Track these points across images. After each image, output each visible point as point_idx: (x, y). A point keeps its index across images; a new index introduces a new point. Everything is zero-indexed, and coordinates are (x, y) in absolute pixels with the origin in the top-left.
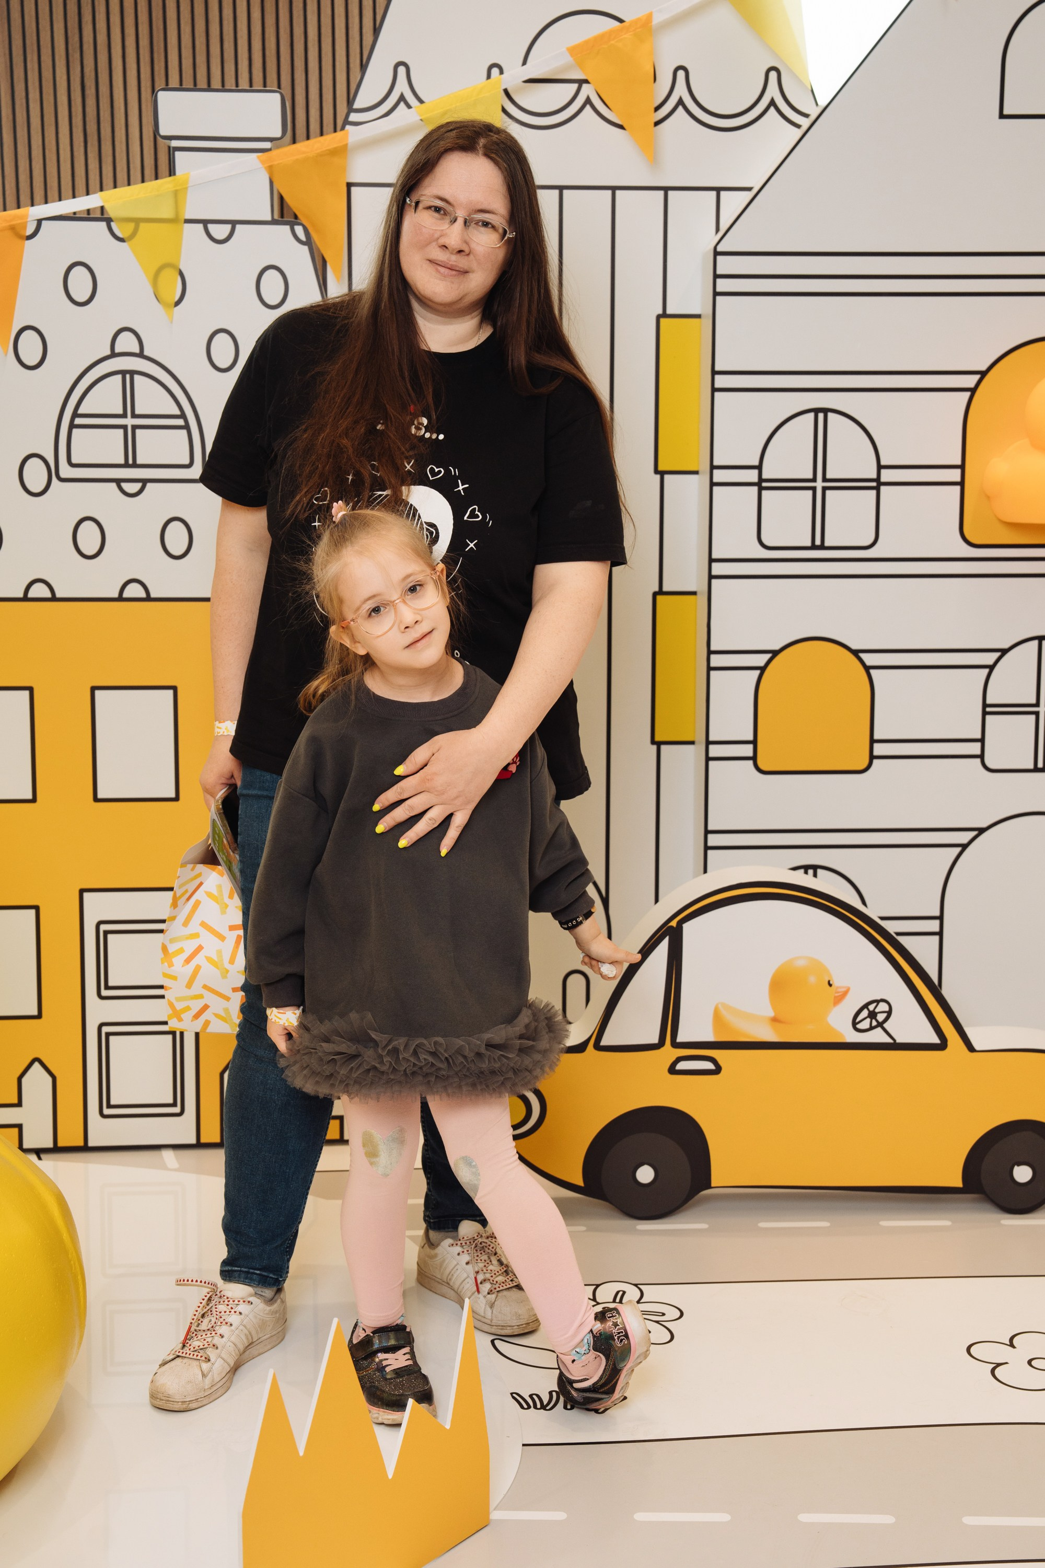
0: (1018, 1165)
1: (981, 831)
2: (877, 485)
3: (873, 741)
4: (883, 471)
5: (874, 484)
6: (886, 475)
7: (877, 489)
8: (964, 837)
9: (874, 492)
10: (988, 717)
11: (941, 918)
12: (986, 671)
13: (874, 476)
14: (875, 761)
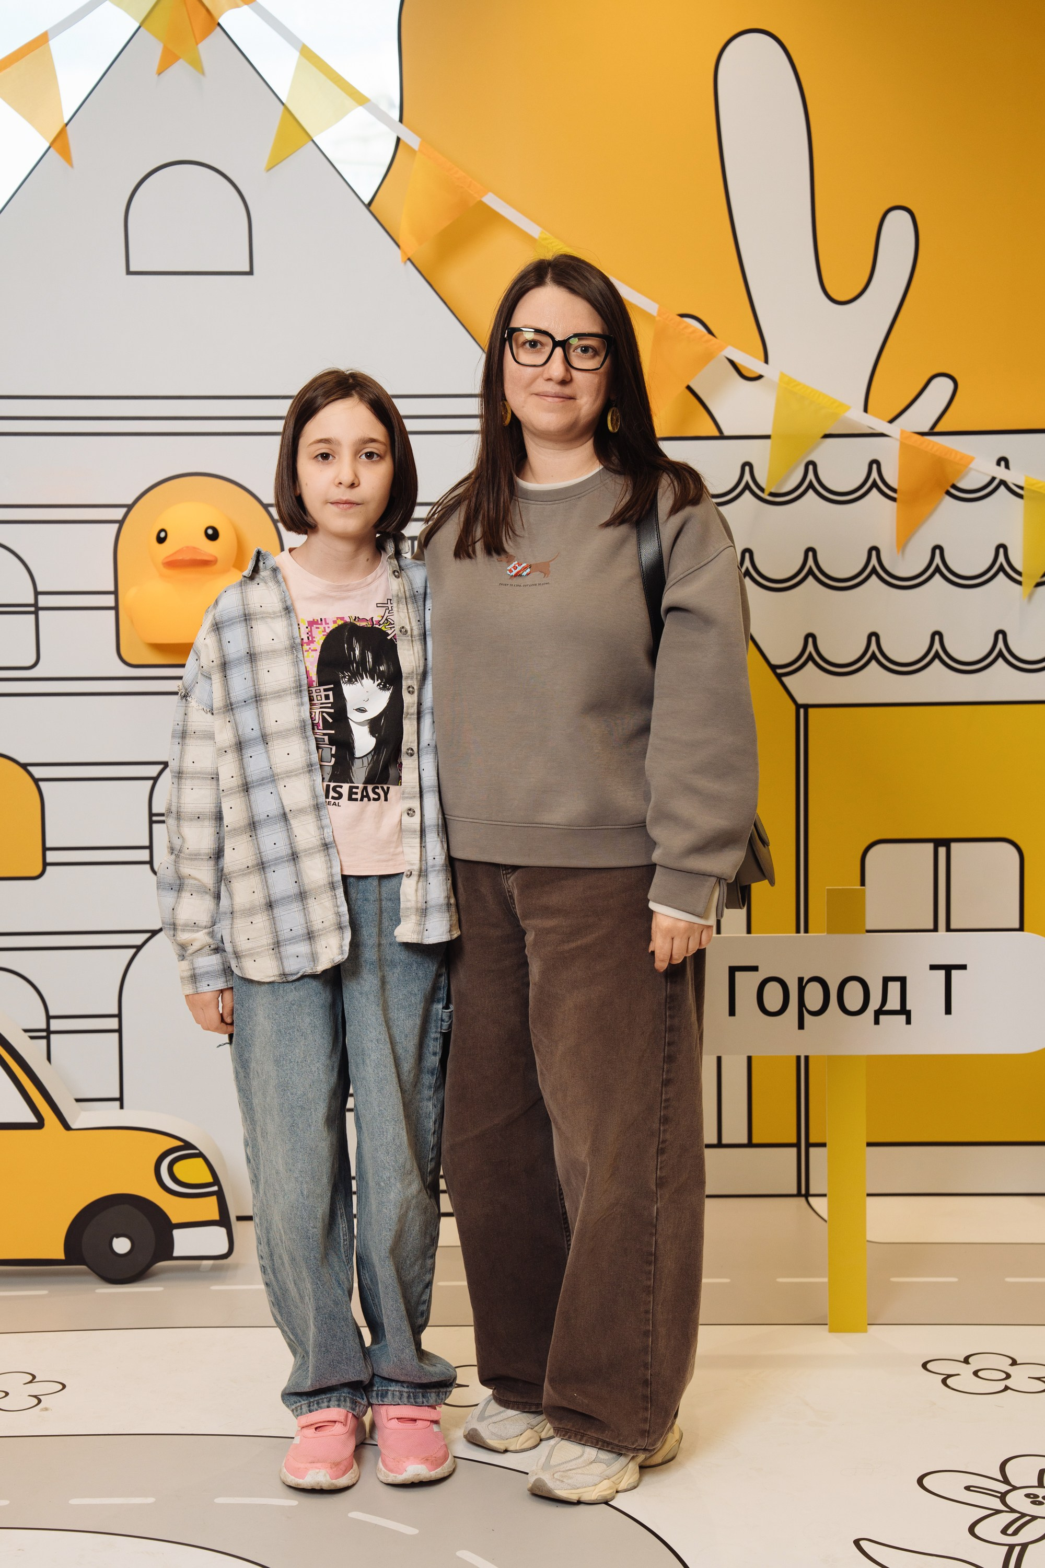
0: (117, 1237)
1: (154, 933)
2: (36, 609)
3: (45, 849)
4: (40, 597)
5: (32, 609)
6: (43, 601)
7: (36, 613)
8: (138, 939)
9: (33, 617)
10: (155, 826)
11: (119, 1016)
12: (151, 782)
13: (32, 601)
14: (48, 868)
